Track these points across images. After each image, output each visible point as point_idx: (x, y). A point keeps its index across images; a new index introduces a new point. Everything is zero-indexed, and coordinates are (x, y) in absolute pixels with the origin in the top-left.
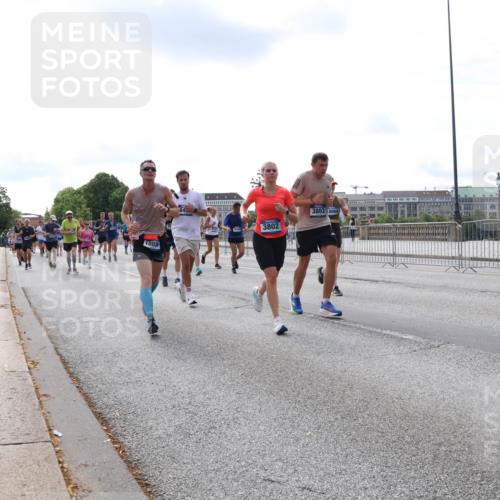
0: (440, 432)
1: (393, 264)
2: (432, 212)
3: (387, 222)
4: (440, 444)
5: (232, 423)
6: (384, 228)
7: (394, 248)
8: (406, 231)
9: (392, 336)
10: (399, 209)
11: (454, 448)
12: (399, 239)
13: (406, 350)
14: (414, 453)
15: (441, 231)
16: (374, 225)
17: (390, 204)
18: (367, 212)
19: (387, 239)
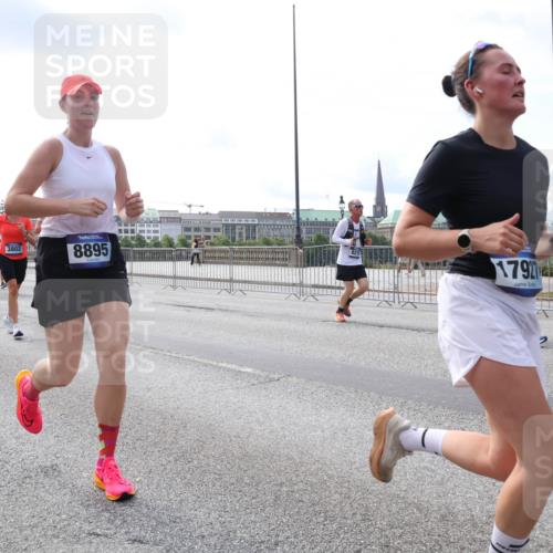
0: (281, 471)
1: (230, 291)
2: (273, 235)
3: (224, 244)
4: (281, 484)
5: (51, 471)
6: (221, 251)
7: (231, 272)
8: (244, 255)
9: (229, 370)
10: (237, 231)
11: (296, 487)
12: (237, 264)
13: (244, 384)
14: (254, 495)
15: (281, 256)
16: (209, 248)
17: (227, 225)
18: (202, 234)
19: (224, 263)
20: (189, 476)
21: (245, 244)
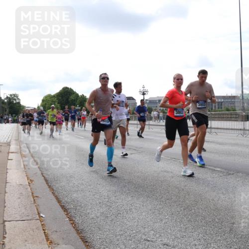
2: (230, 106)
4: (233, 223)
5: (129, 212)
7: (211, 124)
8: (217, 116)
10: (213, 105)
12: (213, 120)
13: (217, 176)
14: (220, 227)
15: (234, 116)
20: (190, 217)
21: (217, 111)
